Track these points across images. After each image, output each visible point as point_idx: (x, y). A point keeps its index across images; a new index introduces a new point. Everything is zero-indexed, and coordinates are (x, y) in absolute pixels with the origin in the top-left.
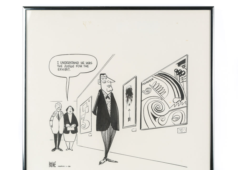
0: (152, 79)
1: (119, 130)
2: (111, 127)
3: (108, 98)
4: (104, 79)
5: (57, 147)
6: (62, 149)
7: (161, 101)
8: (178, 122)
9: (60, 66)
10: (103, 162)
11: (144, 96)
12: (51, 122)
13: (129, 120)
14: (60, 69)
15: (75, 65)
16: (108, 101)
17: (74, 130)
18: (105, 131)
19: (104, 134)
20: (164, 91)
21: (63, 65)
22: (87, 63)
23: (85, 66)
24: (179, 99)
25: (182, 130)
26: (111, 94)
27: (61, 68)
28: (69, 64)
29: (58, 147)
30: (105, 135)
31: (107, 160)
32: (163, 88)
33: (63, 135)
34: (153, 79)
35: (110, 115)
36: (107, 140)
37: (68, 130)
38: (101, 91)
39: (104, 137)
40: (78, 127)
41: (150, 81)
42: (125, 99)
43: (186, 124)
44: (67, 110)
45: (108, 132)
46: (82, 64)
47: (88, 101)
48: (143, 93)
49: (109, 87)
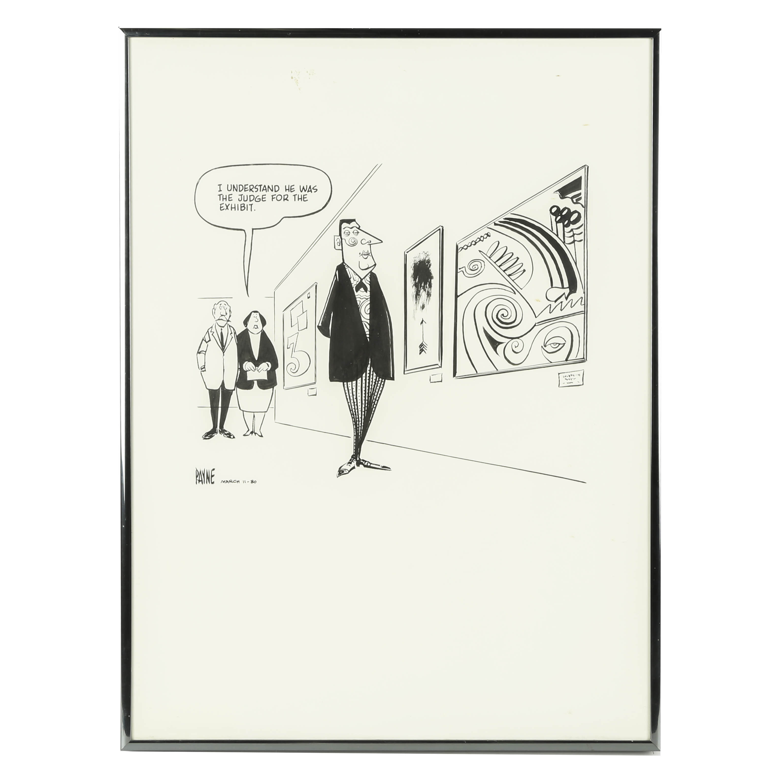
0: (487, 234)
1: (393, 379)
2: (370, 370)
3: (362, 289)
4: (352, 235)
5: (218, 428)
6: (232, 433)
7: (512, 295)
8: (562, 355)
9: (225, 197)
10: (350, 468)
11: (464, 283)
12: (202, 355)
13: (422, 350)
14: (227, 207)
15: (269, 194)
16: (363, 298)
17: (266, 378)
18: (354, 382)
19: (352, 389)
20: (522, 269)
21: (236, 195)
22: (303, 188)
23: (297, 197)
24: (563, 291)
25: (571, 377)
26: (370, 278)
27: (227, 202)
28: (251, 193)
29: (222, 426)
30: (354, 393)
31: (359, 463)
32: (518, 258)
33: (234, 392)
34: (488, 235)
35: (368, 336)
36: (360, 407)
37: (249, 379)
38: (341, 269)
39: (352, 398)
40: (279, 372)
41: (480, 240)
42: (411, 290)
43: (583, 360)
44: (246, 322)
45: (364, 385)
46: (287, 192)
47: (306, 296)
48: (460, 275)
49: (365, 257)
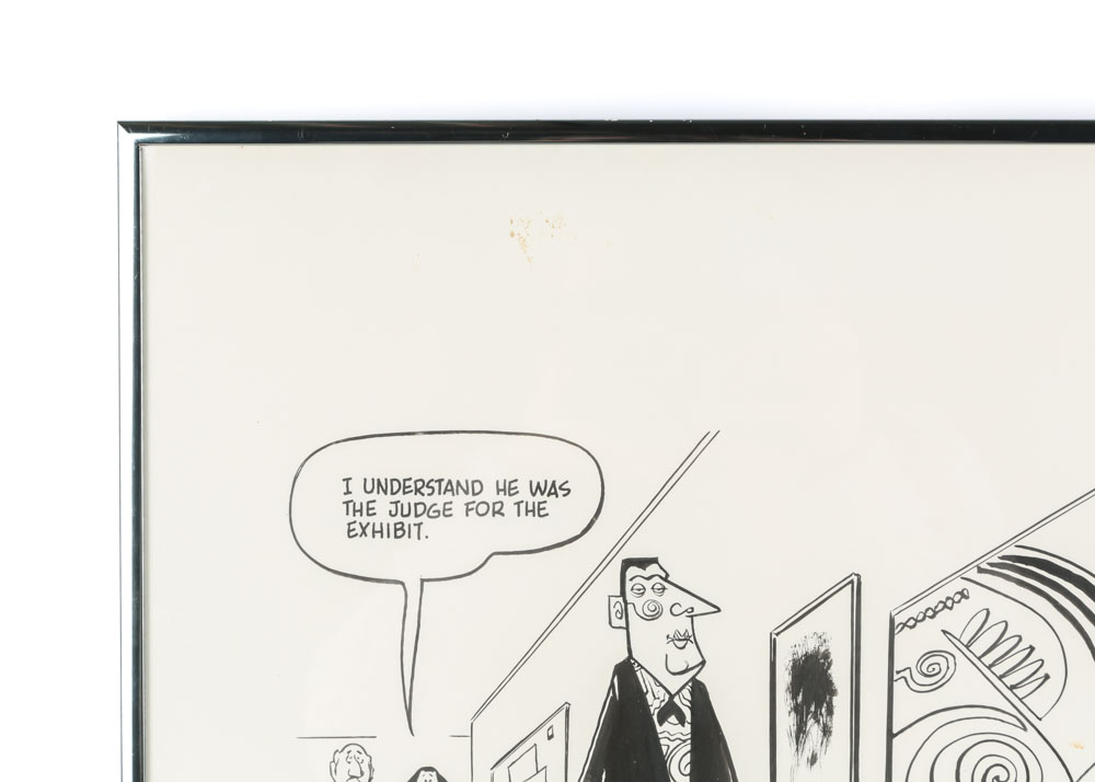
0: (961, 593)
3: (673, 719)
4: (649, 594)
7: (1018, 733)
9: (358, 507)
11: (909, 705)
14: (364, 529)
15: (460, 500)
16: (674, 738)
20: (1041, 673)
21: (383, 503)
22: (538, 487)
23: (523, 506)
26: (692, 693)
27: (365, 519)
28: (419, 498)
32: (1032, 649)
34: (963, 595)
38: (626, 672)
41: (945, 606)
42: (786, 721)
46: (501, 497)
47: (543, 732)
48: (899, 686)
49: (681, 644)
